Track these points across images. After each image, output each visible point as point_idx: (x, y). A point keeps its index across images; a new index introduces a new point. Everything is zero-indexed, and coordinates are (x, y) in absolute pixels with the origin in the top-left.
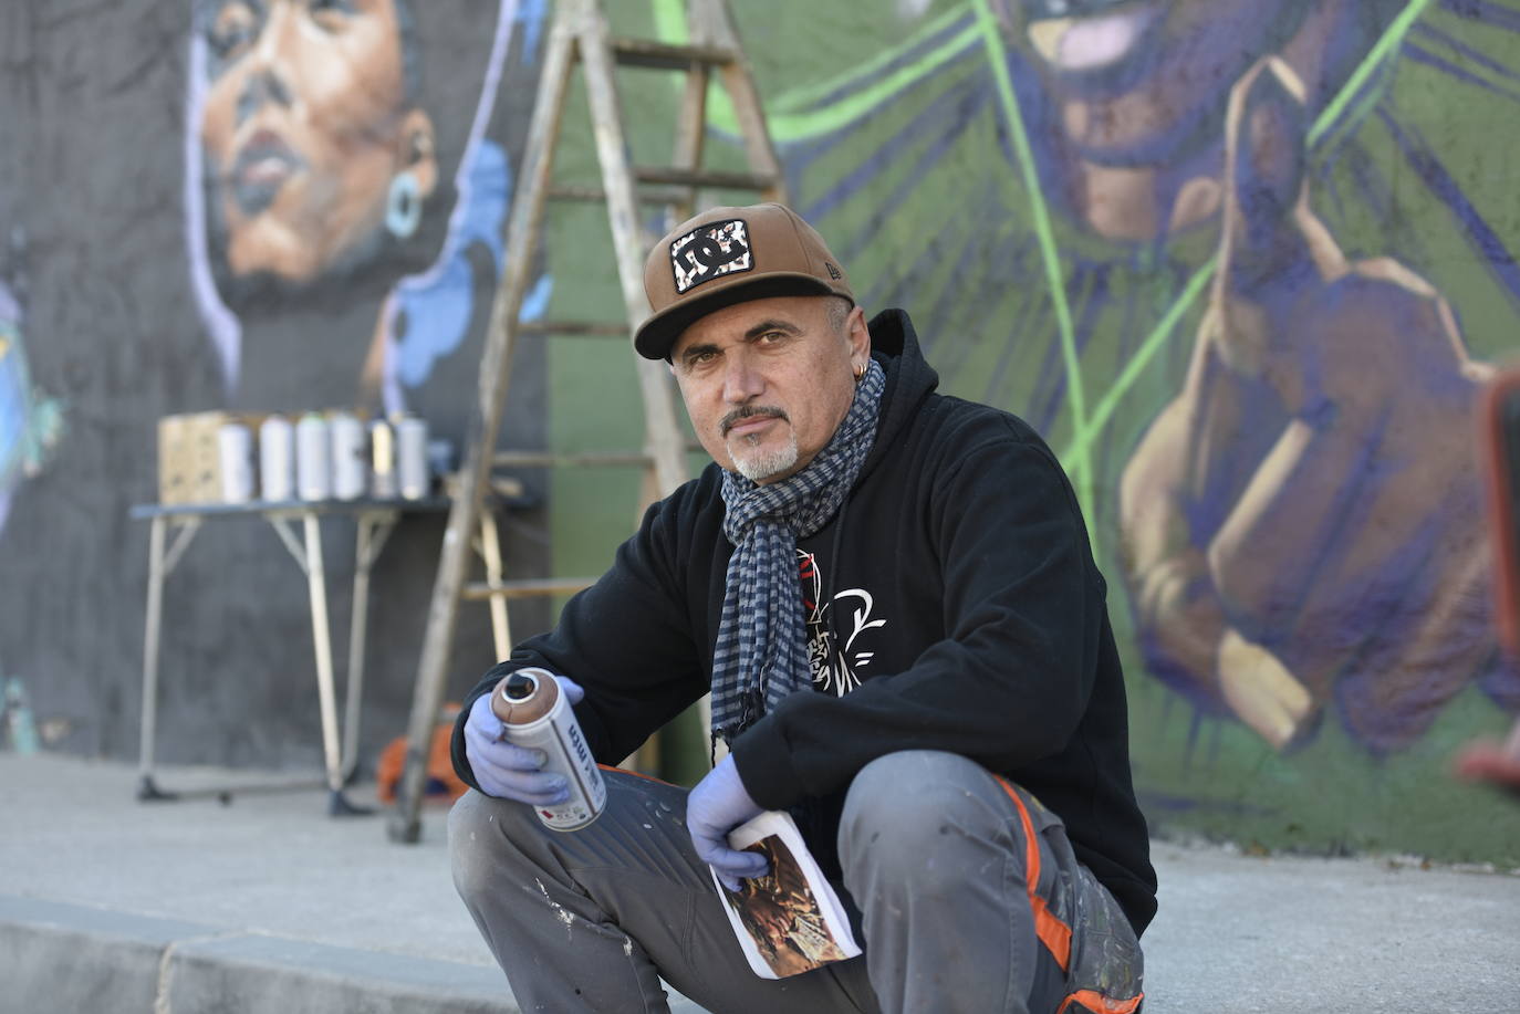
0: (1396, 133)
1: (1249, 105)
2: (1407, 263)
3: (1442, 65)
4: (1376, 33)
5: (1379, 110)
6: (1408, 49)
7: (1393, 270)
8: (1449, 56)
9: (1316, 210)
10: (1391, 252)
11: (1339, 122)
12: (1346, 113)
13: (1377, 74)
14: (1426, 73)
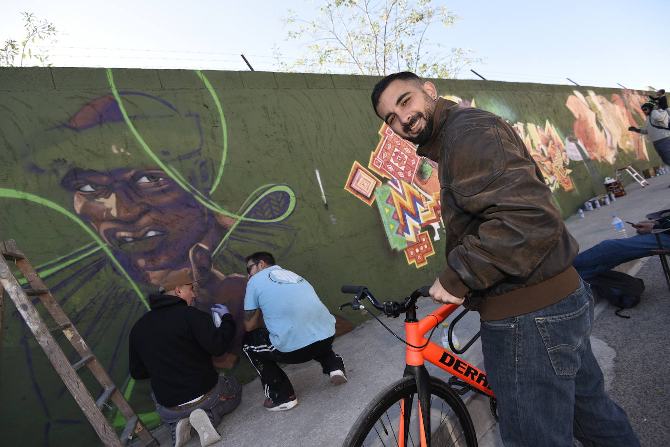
0: (231, 252)
1: (194, 252)
2: (238, 273)
3: (238, 240)
4: (223, 236)
5: (226, 249)
6: (230, 238)
7: (236, 275)
8: (240, 238)
9: (216, 268)
10: (235, 272)
11: (218, 252)
12: (219, 250)
13: (224, 242)
14: (235, 242)
